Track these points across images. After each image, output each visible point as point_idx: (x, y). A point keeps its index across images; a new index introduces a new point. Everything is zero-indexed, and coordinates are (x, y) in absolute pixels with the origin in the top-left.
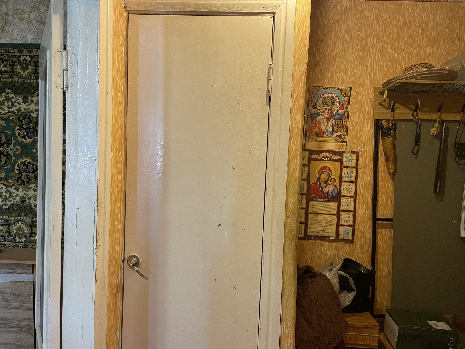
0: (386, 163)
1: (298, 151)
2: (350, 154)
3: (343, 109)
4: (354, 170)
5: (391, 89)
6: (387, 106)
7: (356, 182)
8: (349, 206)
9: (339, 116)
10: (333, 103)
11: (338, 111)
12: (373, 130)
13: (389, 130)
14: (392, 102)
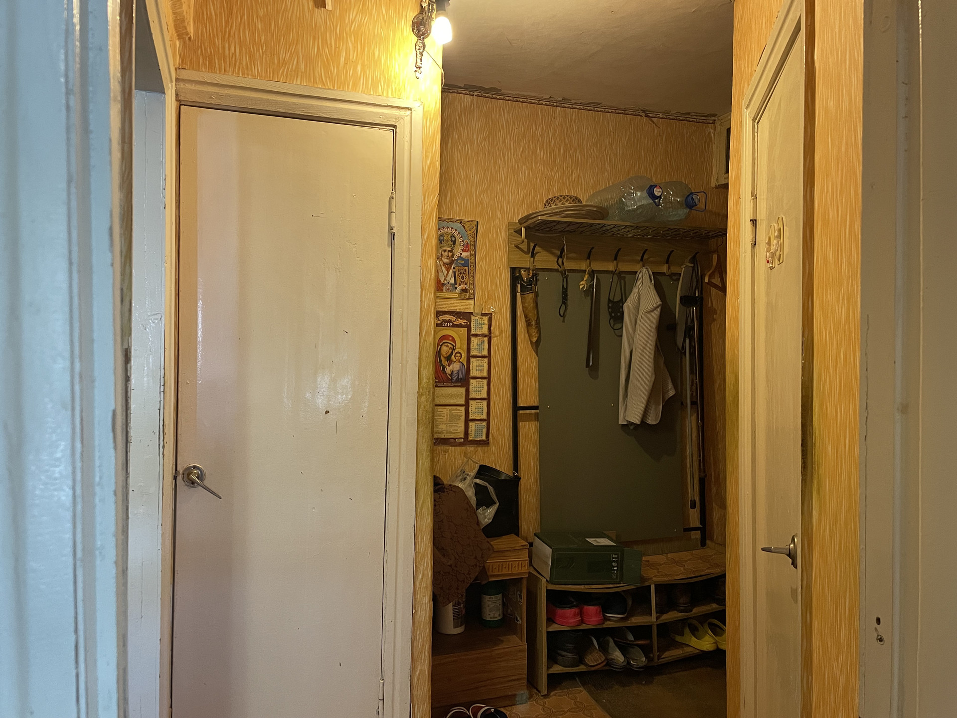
0: (527, 328)
1: (431, 308)
2: (479, 316)
3: (467, 252)
4: (486, 339)
5: (529, 227)
6: (526, 250)
7: (489, 356)
8: (481, 391)
9: (463, 262)
10: (454, 243)
11: (461, 254)
12: (509, 282)
13: (530, 282)
14: (532, 245)
